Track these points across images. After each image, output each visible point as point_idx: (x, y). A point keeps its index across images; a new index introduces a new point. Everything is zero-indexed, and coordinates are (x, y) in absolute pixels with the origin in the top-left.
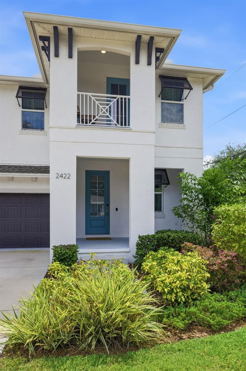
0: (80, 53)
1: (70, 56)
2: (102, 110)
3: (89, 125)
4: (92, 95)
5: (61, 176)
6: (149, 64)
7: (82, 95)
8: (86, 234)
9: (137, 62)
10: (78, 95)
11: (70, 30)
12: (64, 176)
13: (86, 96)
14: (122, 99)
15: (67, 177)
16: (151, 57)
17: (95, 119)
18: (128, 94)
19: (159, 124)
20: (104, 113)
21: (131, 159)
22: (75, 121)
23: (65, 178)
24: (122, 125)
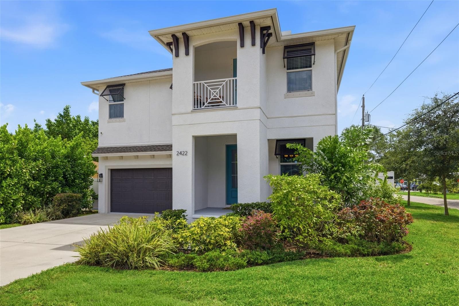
0: (197, 50)
1: (187, 54)
2: (213, 94)
3: (203, 109)
4: (205, 83)
5: (181, 153)
6: (253, 44)
7: (197, 84)
8: (227, 204)
9: (242, 46)
10: (194, 84)
11: (184, 34)
12: (182, 153)
13: (200, 84)
15: (185, 153)
16: (254, 38)
17: (208, 102)
18: (235, 75)
19: (285, 94)
20: (215, 96)
21: (237, 134)
22: (191, 107)
23: (183, 155)
24: (230, 104)
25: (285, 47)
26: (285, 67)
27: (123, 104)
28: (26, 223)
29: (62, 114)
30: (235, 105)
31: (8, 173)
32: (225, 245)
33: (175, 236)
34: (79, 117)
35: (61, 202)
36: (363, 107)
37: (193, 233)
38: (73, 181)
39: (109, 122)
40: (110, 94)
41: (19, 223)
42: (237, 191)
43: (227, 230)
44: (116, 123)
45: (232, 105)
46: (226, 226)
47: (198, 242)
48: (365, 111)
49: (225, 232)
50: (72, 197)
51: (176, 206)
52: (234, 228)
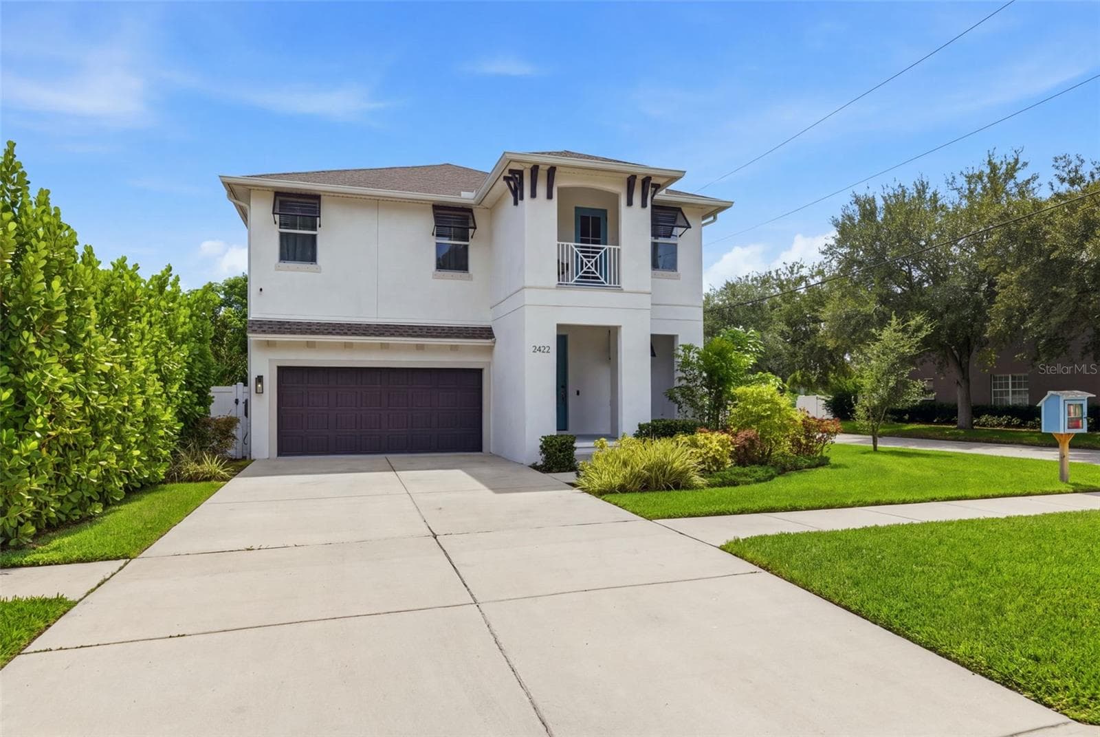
0: (559, 189)
1: (550, 197)
2: (586, 265)
3: (570, 284)
4: (574, 246)
5: (539, 350)
6: (644, 206)
7: (563, 245)
9: (630, 203)
10: (558, 245)
11: (552, 168)
12: (542, 349)
13: (568, 246)
14: (610, 249)
15: (547, 349)
16: (646, 198)
17: (578, 276)
18: (617, 242)
20: (589, 268)
21: (621, 327)
22: (554, 280)
23: (543, 352)
24: (610, 283)
27: (316, 235)
30: (617, 285)
44: (297, 273)
45: (612, 285)
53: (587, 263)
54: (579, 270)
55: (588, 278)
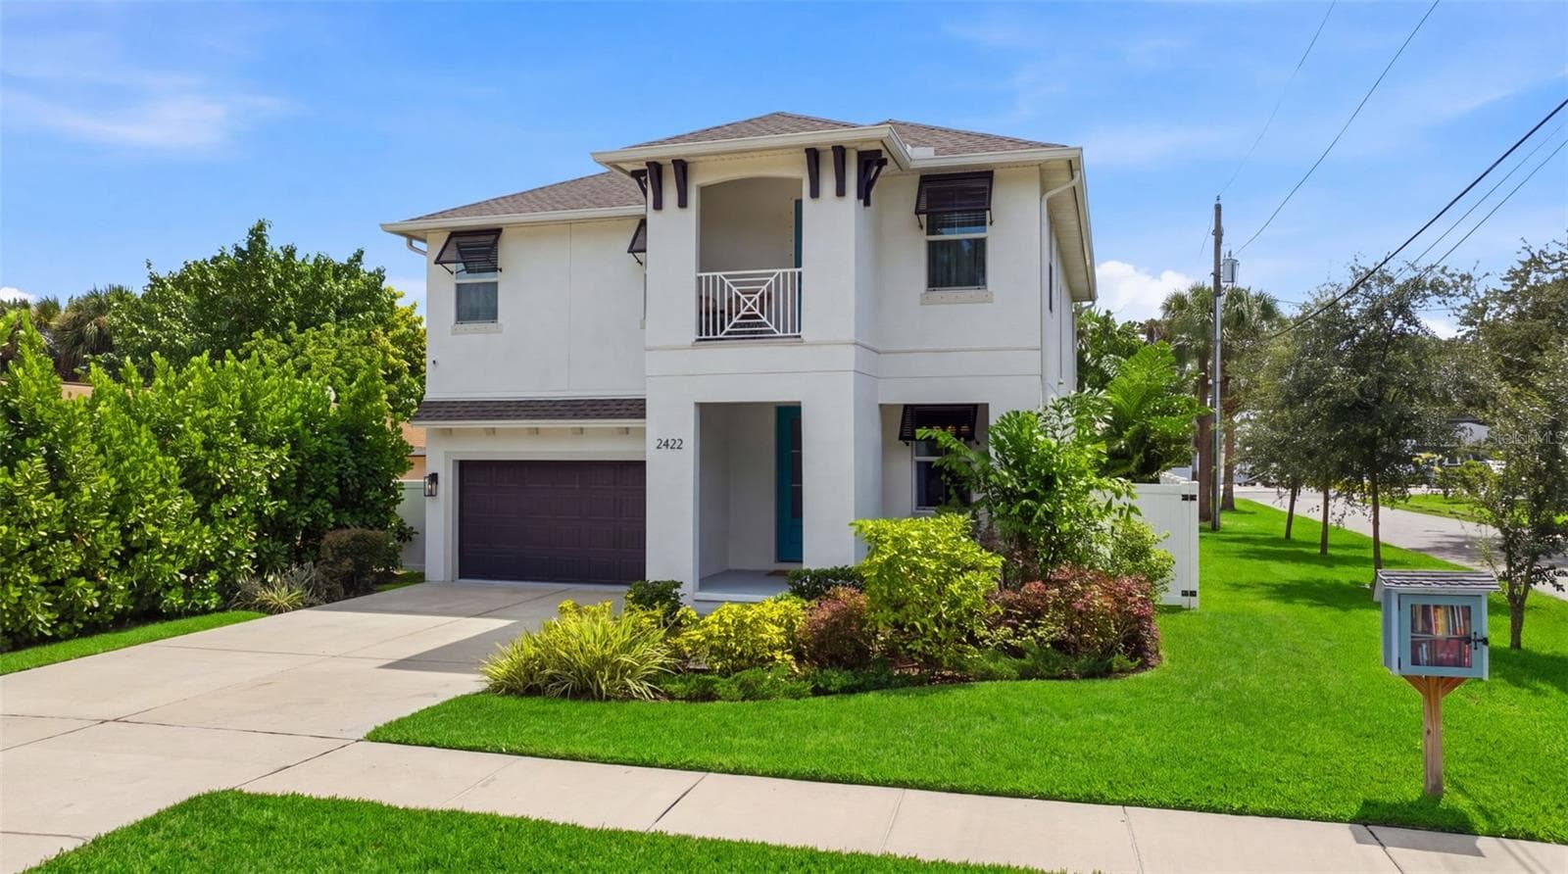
0: (704, 191)
1: (683, 203)
2: (745, 304)
3: (719, 339)
4: (725, 276)
5: (665, 444)
6: (841, 192)
7: (707, 279)
8: (779, 562)
9: (815, 193)
10: (700, 279)
11: (677, 162)
12: (671, 443)
13: (714, 278)
14: (785, 275)
15: (677, 444)
16: (844, 180)
17: (732, 324)
18: (798, 264)
19: (921, 295)
20: (750, 310)
21: (802, 405)
22: (692, 334)
23: (672, 448)
24: (785, 331)
25: (921, 177)
26: (921, 227)
27: (496, 283)
28: (266, 609)
29: (245, 248)
30: (797, 334)
31: (224, 482)
32: (773, 659)
33: (673, 641)
34: (290, 253)
35: (341, 552)
36: (1218, 233)
37: (710, 637)
38: (360, 493)
39: (454, 332)
40: (460, 259)
41: (247, 608)
42: (801, 526)
43: (776, 629)
44: (476, 335)
45: (789, 334)
46: (772, 621)
47: (721, 653)
48: (1224, 250)
49: (773, 633)
50: (364, 538)
51: (654, 573)
52: (790, 626)
53: (747, 301)
54: (734, 314)
55: (749, 325)
